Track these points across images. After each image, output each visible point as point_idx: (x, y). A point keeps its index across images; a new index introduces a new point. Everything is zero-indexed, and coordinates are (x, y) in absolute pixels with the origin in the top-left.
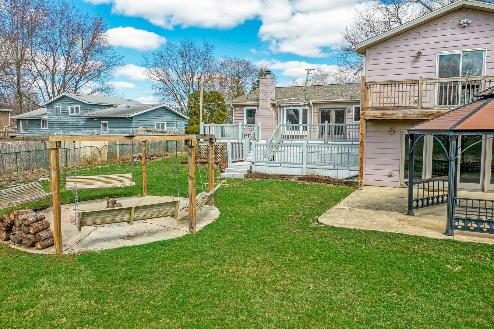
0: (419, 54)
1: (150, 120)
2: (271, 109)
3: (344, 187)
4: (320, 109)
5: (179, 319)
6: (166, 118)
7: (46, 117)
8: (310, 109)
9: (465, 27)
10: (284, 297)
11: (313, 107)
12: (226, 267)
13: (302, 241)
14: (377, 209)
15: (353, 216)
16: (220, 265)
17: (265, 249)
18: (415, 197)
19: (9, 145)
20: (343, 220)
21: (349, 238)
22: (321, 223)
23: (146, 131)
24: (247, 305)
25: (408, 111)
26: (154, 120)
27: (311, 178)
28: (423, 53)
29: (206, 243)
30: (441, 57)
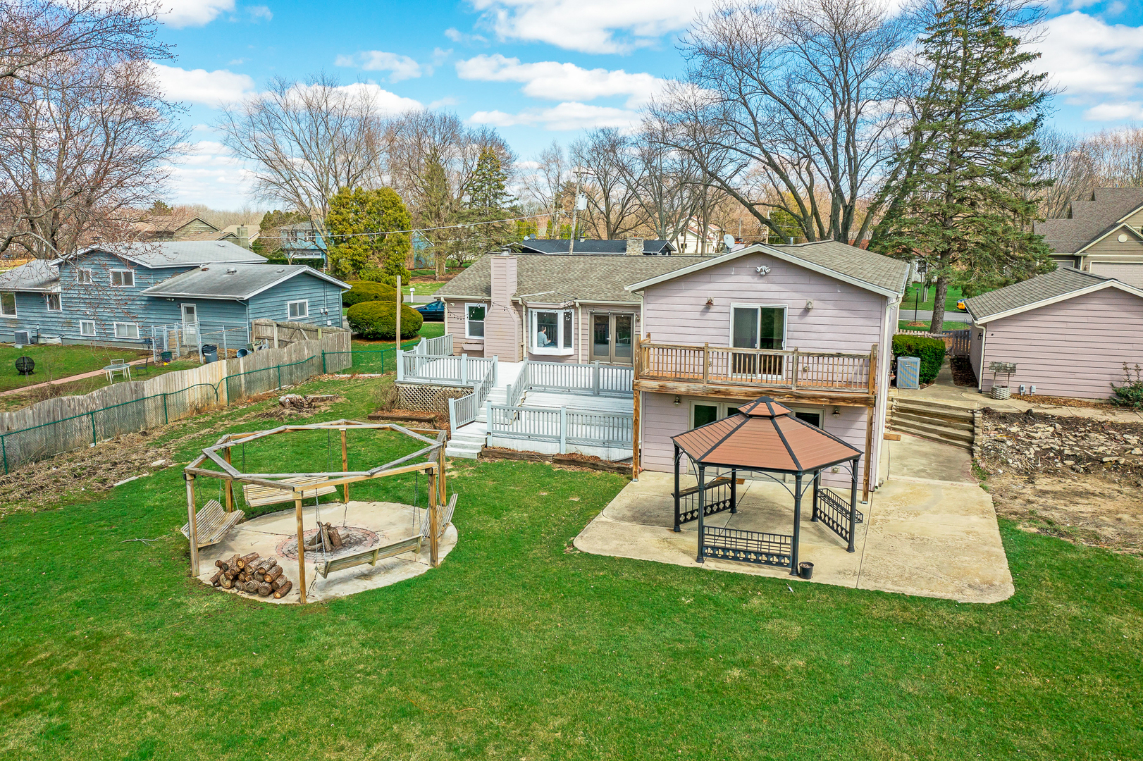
0: (709, 303)
1: (278, 299)
2: (511, 309)
3: (616, 475)
4: (591, 313)
5: (456, 659)
6: (307, 292)
7: (57, 289)
8: (577, 313)
9: (762, 276)
10: (537, 636)
11: (580, 310)
12: (482, 610)
13: (555, 574)
14: (644, 522)
15: (613, 536)
16: (475, 608)
17: (517, 586)
18: (682, 511)
19: (79, 400)
20: (600, 543)
21: (602, 569)
22: (576, 549)
23: (275, 326)
24: (506, 645)
25: (692, 386)
26: (285, 298)
27: (573, 460)
28: (714, 303)
29: (454, 581)
30: (736, 310)
